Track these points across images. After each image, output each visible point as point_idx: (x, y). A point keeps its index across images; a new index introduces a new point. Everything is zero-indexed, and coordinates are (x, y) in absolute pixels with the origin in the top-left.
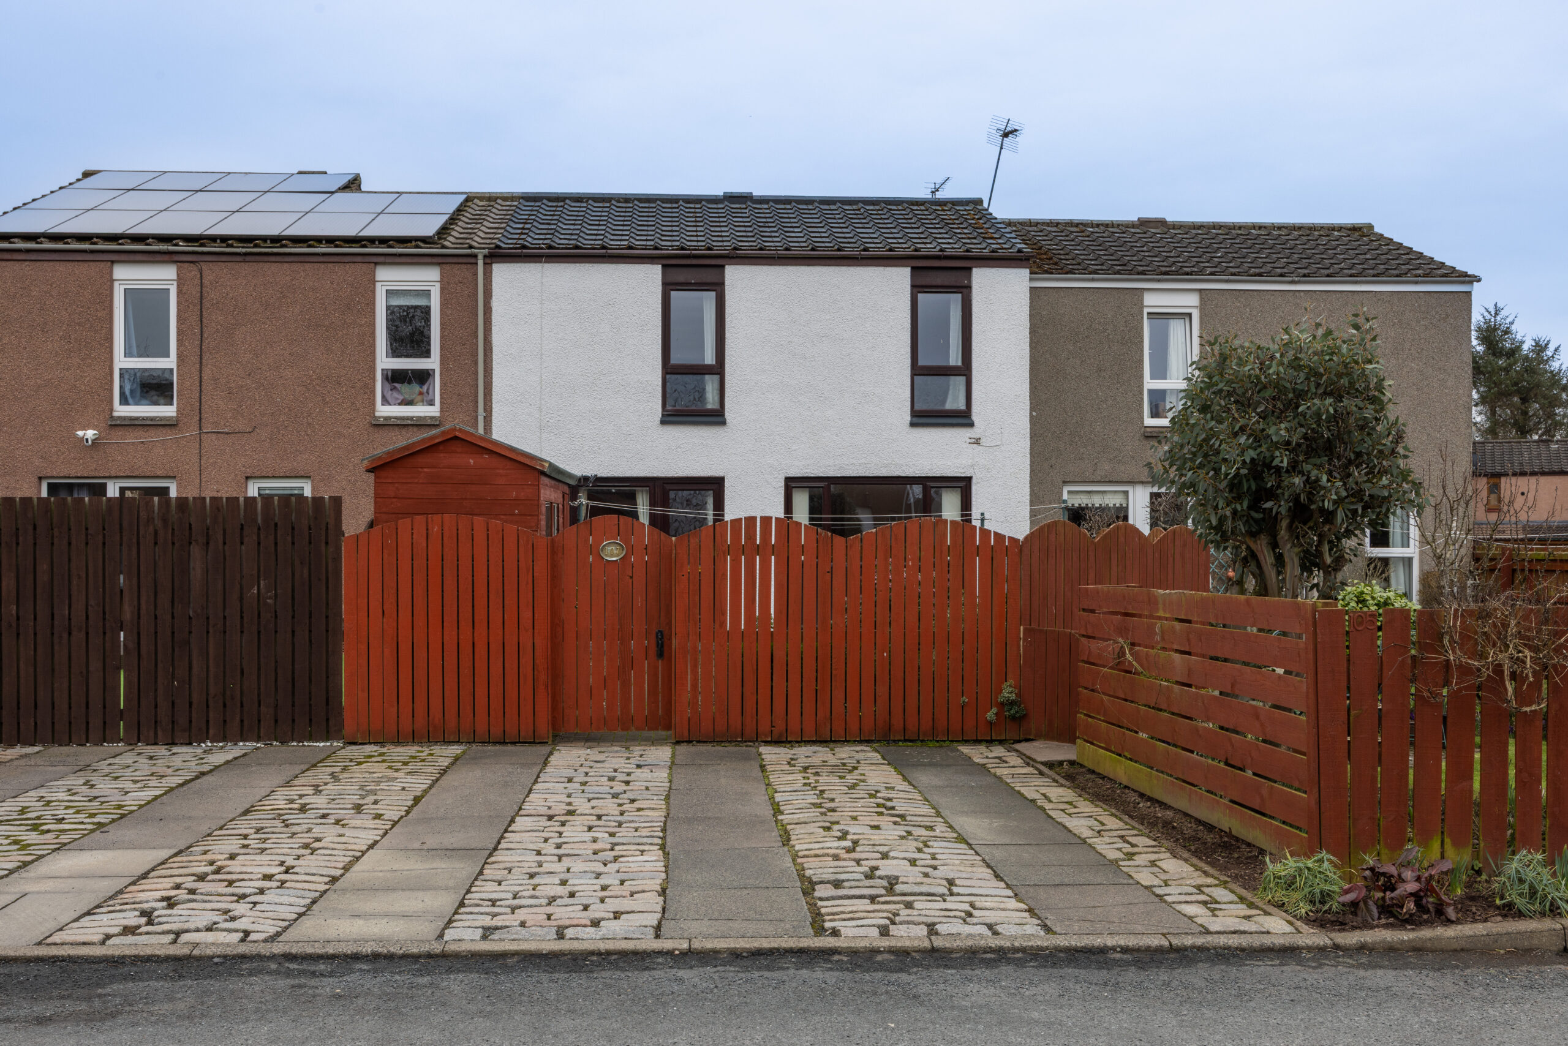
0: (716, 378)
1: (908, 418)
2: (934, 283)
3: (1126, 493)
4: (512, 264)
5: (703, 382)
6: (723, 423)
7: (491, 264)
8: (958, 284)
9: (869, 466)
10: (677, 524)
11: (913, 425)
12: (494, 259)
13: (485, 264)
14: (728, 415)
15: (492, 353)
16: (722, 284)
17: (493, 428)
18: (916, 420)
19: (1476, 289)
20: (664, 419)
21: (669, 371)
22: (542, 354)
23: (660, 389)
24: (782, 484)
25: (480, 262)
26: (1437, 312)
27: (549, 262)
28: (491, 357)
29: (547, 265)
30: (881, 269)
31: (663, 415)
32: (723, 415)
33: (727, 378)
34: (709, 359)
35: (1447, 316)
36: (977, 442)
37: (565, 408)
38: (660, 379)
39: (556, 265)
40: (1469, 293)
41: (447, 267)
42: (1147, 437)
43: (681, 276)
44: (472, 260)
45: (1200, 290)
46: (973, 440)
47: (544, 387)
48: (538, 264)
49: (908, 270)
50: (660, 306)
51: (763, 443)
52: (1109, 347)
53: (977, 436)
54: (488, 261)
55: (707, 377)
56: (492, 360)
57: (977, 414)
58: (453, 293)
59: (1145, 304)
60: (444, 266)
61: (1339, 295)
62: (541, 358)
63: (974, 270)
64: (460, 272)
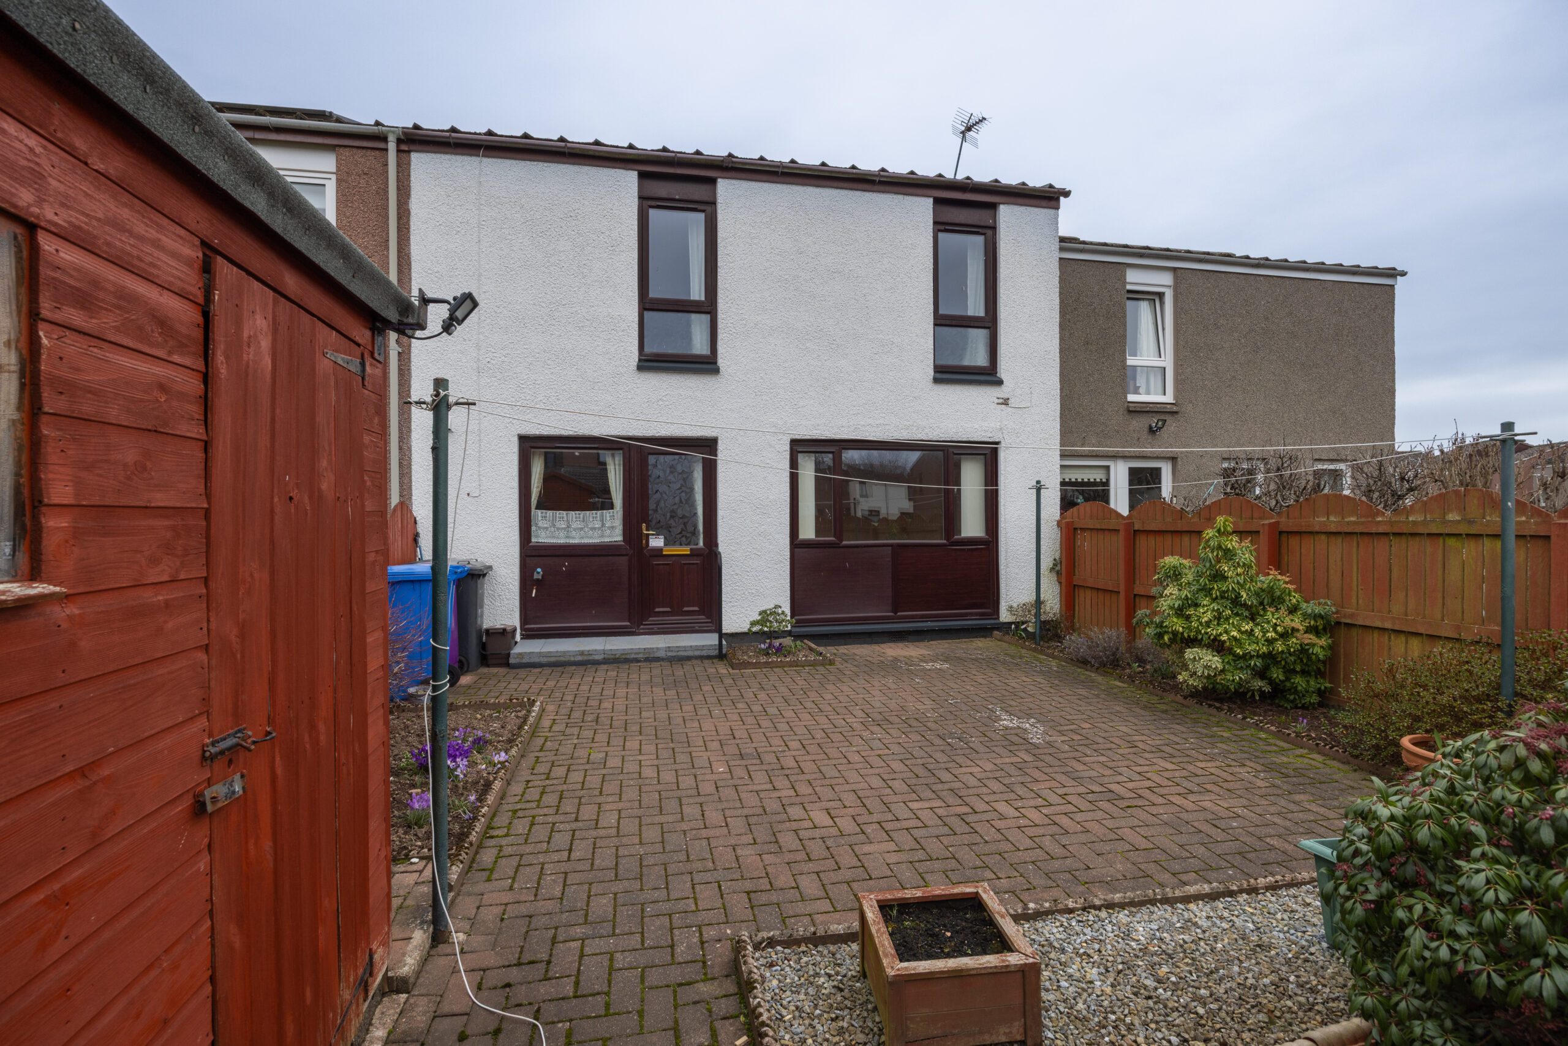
0: (706, 318)
1: (932, 373)
2: (957, 221)
3: (1108, 468)
4: (439, 155)
5: (688, 325)
6: (716, 371)
7: (409, 152)
8: (982, 224)
9: (887, 428)
10: (658, 495)
11: (936, 381)
12: (412, 147)
13: (399, 151)
14: (721, 362)
15: (410, 269)
16: (713, 203)
17: (413, 368)
18: (939, 376)
19: (1400, 283)
20: (641, 364)
21: (647, 306)
22: (480, 275)
23: (636, 326)
24: (788, 448)
25: (392, 146)
26: (1368, 303)
27: (488, 157)
28: (410, 275)
29: (486, 161)
30: (900, 197)
31: (640, 360)
32: (716, 363)
33: (721, 316)
34: (697, 292)
35: (1376, 306)
36: (1006, 402)
37: (512, 346)
38: (637, 314)
39: (499, 160)
40: (1392, 286)
41: (347, 152)
42: (1130, 412)
43: (663, 189)
44: (381, 145)
45: (1174, 269)
46: (1001, 401)
47: (483, 318)
48: (474, 158)
49: (930, 201)
50: (636, 223)
51: (764, 398)
52: (1096, 320)
53: (1006, 396)
54: (404, 147)
55: (694, 316)
56: (410, 279)
57: (1004, 369)
58: (354, 188)
59: (1128, 280)
60: (341, 150)
61: (1292, 282)
62: (479, 280)
63: (1002, 207)
64: (365, 160)
